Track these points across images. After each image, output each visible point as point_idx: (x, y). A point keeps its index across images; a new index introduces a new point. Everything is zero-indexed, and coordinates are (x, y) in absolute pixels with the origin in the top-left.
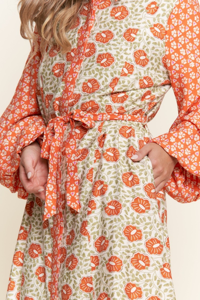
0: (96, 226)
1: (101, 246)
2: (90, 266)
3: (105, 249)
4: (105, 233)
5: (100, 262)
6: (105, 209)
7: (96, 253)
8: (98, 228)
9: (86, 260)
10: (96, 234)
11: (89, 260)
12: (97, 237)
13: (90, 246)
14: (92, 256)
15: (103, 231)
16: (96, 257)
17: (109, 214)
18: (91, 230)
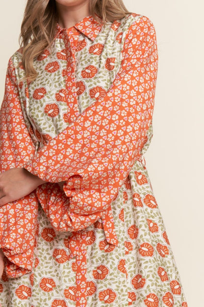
0: (133, 265)
1: (137, 283)
2: (127, 300)
3: (142, 286)
4: (141, 272)
5: (137, 298)
6: (139, 250)
7: (133, 290)
8: (134, 268)
9: (123, 295)
10: (133, 273)
11: (126, 295)
12: (134, 275)
13: (128, 283)
14: (129, 293)
15: (139, 270)
16: (133, 293)
17: (143, 255)
18: (129, 269)
